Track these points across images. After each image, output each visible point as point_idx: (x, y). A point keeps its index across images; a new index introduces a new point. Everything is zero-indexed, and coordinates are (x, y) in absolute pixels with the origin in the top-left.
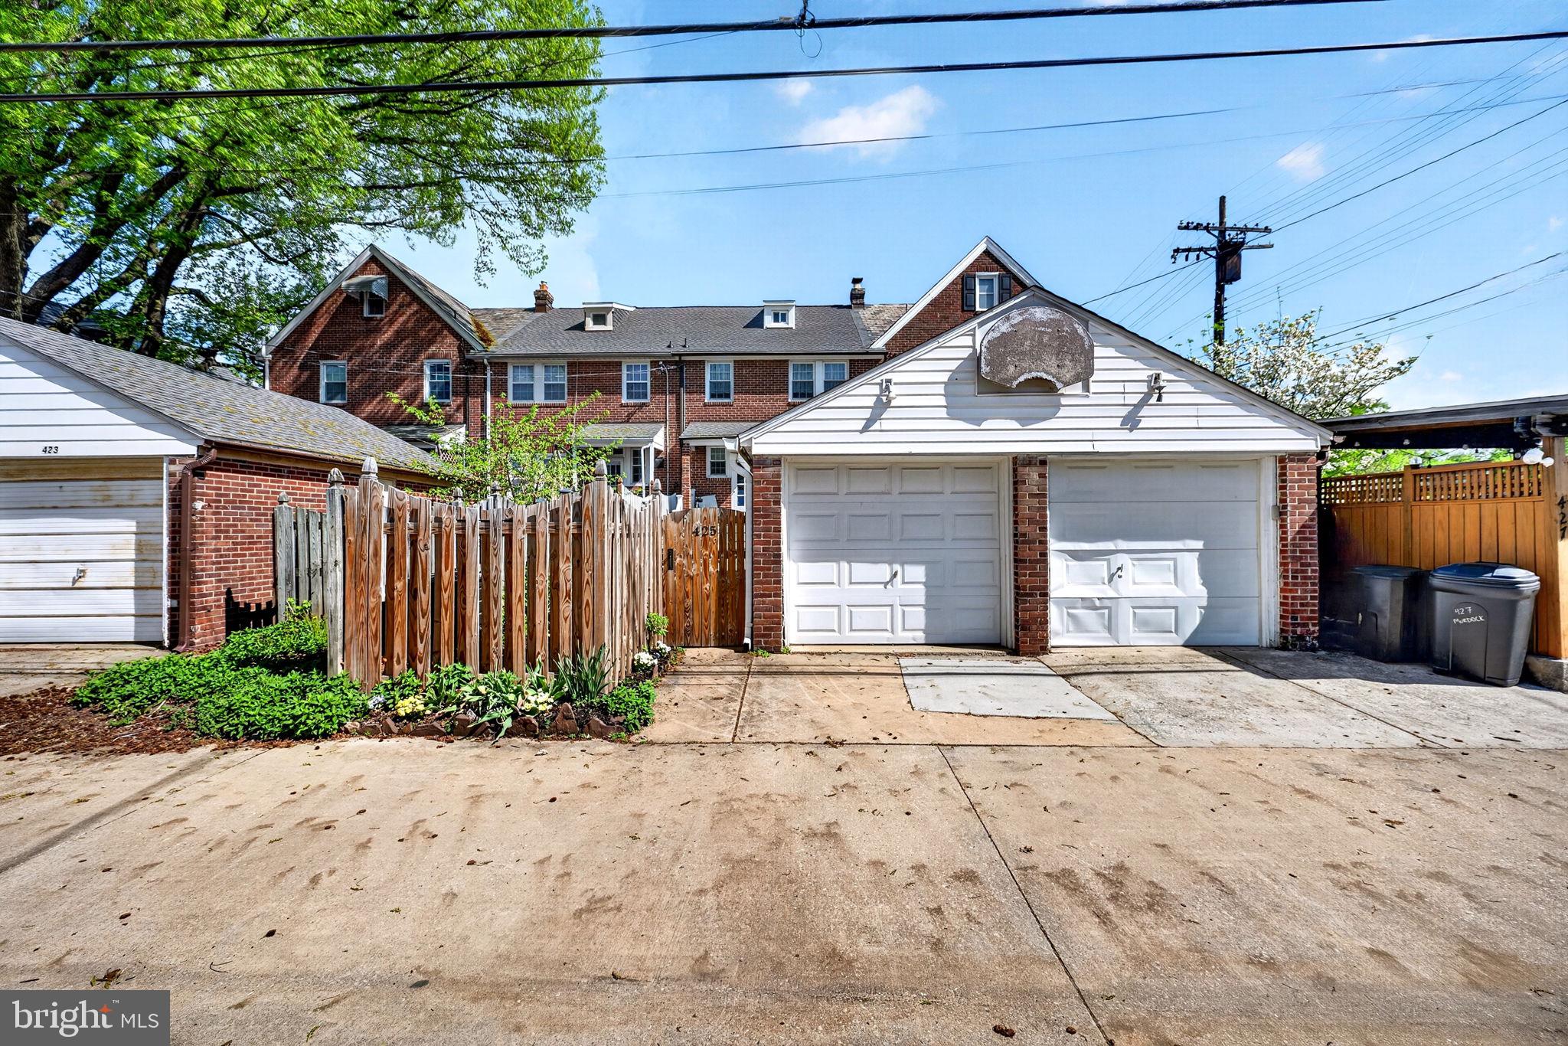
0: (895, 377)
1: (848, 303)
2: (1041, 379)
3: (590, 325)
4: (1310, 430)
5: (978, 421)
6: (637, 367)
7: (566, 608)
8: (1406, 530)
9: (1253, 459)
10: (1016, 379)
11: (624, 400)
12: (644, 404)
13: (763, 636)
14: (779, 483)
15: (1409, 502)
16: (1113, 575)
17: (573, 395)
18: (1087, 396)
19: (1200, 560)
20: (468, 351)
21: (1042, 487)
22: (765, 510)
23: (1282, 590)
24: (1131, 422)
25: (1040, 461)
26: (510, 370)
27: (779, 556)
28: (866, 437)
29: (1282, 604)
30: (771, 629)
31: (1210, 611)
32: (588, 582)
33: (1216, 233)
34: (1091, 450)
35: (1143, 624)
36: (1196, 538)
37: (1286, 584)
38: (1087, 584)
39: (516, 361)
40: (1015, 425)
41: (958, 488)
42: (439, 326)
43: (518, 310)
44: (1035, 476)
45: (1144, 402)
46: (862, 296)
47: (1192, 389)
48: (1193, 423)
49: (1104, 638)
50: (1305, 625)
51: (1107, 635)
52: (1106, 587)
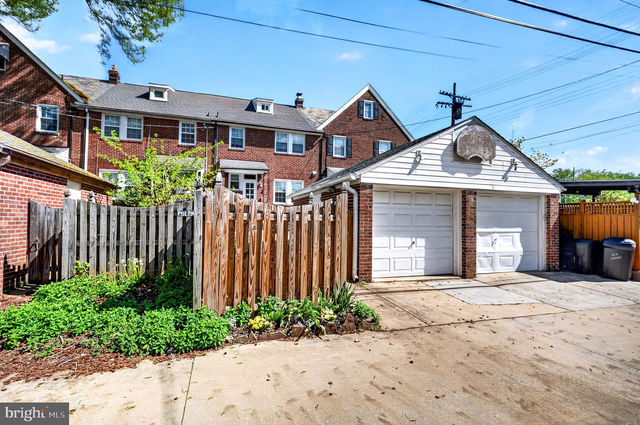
0: (423, 150)
1: (294, 105)
2: (478, 157)
3: (152, 96)
4: (558, 186)
5: (453, 173)
6: (188, 125)
7: (328, 262)
8: (581, 225)
9: (537, 196)
10: (469, 156)
11: (180, 143)
12: (192, 146)
13: (364, 274)
14: (371, 197)
15: (582, 214)
16: (493, 242)
17: (147, 137)
18: (491, 166)
19: (521, 236)
20: (73, 102)
21: (475, 204)
22: (366, 211)
23: (547, 248)
24: (505, 178)
25: (474, 192)
26: (103, 117)
27: (371, 234)
28: (410, 177)
29: (547, 254)
30: (367, 270)
31: (524, 257)
32: (338, 248)
33: (452, 97)
34: (492, 189)
35: (503, 263)
36: (519, 227)
37: (549, 246)
38: (484, 247)
39: (108, 112)
40: (466, 176)
41: (437, 203)
42: (50, 83)
43: (96, 80)
44: (473, 199)
45: (509, 171)
46: (302, 102)
47: (524, 166)
48: (523, 180)
49: (490, 270)
50: (555, 262)
51: (491, 268)
52: (491, 248)
